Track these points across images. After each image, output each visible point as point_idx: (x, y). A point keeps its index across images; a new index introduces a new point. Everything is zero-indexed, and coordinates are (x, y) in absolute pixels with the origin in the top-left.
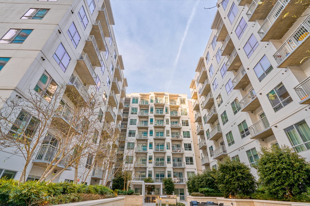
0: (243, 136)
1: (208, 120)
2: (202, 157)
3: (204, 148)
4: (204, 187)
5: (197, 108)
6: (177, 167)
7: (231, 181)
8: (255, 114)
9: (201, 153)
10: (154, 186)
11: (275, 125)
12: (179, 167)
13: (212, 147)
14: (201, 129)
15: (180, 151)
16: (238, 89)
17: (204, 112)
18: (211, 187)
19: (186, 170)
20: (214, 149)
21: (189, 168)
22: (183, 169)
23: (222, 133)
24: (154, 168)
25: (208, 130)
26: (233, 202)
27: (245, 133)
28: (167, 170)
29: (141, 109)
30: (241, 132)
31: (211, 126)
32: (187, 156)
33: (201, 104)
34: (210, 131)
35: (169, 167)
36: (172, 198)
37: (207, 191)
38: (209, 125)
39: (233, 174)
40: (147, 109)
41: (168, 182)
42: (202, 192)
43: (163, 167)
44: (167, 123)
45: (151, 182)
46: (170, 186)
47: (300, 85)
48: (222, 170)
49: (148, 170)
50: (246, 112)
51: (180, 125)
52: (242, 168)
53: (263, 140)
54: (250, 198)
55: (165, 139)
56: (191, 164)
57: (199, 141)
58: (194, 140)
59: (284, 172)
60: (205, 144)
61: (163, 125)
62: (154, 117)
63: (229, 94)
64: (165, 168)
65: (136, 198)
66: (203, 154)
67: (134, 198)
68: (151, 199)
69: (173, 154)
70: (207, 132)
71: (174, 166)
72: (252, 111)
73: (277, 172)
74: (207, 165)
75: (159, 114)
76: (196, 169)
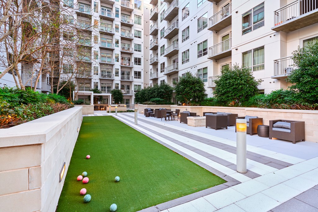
0: (199, 56)
1: (166, 35)
2: (151, 73)
3: (155, 64)
4: (155, 98)
5: (155, 18)
6: (125, 80)
7: (189, 93)
8: (218, 35)
9: (150, 68)
10: (101, 97)
11: (237, 48)
12: (127, 80)
13: (164, 63)
14: (155, 44)
15: (129, 65)
16: (212, 2)
17: (163, 25)
18: (162, 97)
19: (133, 84)
20: (166, 65)
21: (136, 81)
22: (131, 82)
23: (178, 50)
24: (100, 79)
25: (164, 46)
26: (187, 108)
27: (202, 52)
28: (115, 82)
29: (79, 2)
30: (199, 52)
31: (168, 42)
32: (136, 70)
33: (160, 13)
34: (166, 47)
35: (117, 80)
36: (122, 106)
37: (159, 101)
38: (166, 40)
39: (192, 87)
40: (90, 4)
41: (117, 93)
42: (154, 101)
43: (110, 79)
44: (117, 31)
45: (98, 93)
46: (118, 97)
47: (279, 10)
48: (183, 84)
49: (93, 81)
50: (211, 31)
51: (131, 36)
52: (200, 83)
53: (216, 61)
54: (200, 105)
55: (114, 49)
56: (139, 78)
57: (151, 56)
58: (145, 55)
59: (240, 86)
60: (157, 60)
61: (111, 32)
62: (99, 18)
63: (199, 6)
64: (112, 80)
65: (88, 107)
66: (152, 69)
67: (85, 107)
68: (99, 108)
69: (122, 67)
70: (161, 47)
71: (121, 79)
72: (217, 31)
73: (234, 86)
74: (155, 80)
75: (106, 16)
76: (143, 83)
